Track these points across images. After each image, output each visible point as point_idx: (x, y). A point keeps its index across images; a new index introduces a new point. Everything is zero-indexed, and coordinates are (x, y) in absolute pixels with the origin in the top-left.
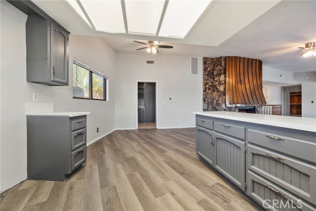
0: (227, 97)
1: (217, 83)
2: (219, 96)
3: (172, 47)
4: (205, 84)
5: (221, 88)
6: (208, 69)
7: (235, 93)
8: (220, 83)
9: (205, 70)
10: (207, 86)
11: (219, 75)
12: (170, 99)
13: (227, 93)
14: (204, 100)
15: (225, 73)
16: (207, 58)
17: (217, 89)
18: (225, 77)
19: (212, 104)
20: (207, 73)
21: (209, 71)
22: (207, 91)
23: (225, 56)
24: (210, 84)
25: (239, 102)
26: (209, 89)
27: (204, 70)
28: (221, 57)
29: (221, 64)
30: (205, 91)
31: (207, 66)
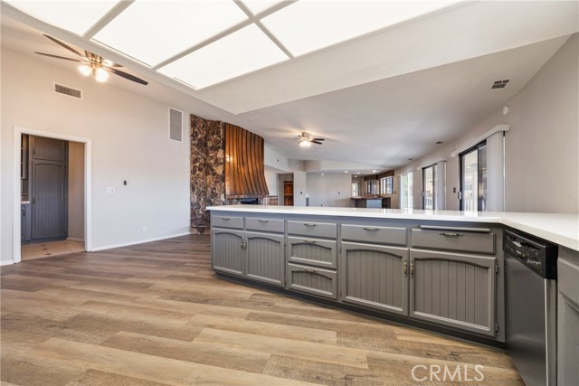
0: (227, 184)
1: (212, 161)
2: (216, 182)
3: (146, 83)
4: (194, 161)
5: (219, 170)
6: (199, 136)
7: (237, 179)
8: (217, 161)
9: (194, 136)
10: (197, 164)
11: (217, 149)
12: (125, 183)
13: (227, 178)
14: (193, 189)
15: (224, 148)
16: (197, 117)
17: (213, 170)
18: (225, 153)
19: (205, 194)
20: (196, 142)
21: (200, 140)
22: (198, 172)
23: (224, 121)
24: (202, 161)
25: (243, 191)
26: (200, 170)
27: (192, 136)
28: (219, 122)
29: (218, 133)
30: (193, 172)
31: (196, 130)
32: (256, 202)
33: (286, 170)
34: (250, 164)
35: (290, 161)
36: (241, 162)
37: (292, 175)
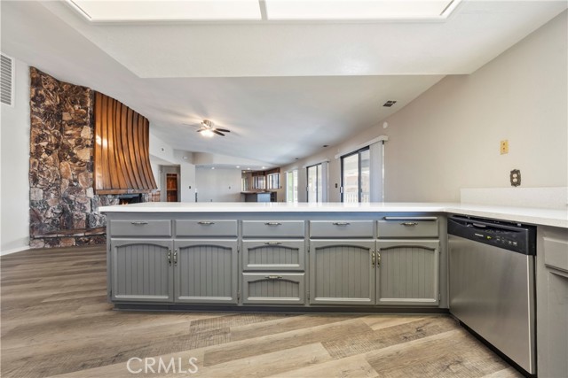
0: (98, 174)
1: (72, 142)
2: (79, 171)
4: (38, 139)
5: (85, 155)
6: (47, 103)
7: (113, 168)
8: (80, 142)
9: (36, 100)
10: (44, 144)
11: (81, 125)
13: (97, 166)
14: (34, 180)
15: (93, 125)
16: (44, 74)
17: (72, 154)
18: (94, 132)
19: (58, 188)
20: (42, 110)
21: (48, 108)
22: (44, 156)
23: (92, 89)
24: (52, 139)
25: (122, 185)
26: (49, 152)
27: (33, 100)
28: (85, 89)
29: (83, 103)
30: (35, 154)
31: (42, 92)
32: (138, 199)
33: (173, 161)
34: (131, 151)
35: (176, 151)
36: (119, 146)
37: (178, 168)
